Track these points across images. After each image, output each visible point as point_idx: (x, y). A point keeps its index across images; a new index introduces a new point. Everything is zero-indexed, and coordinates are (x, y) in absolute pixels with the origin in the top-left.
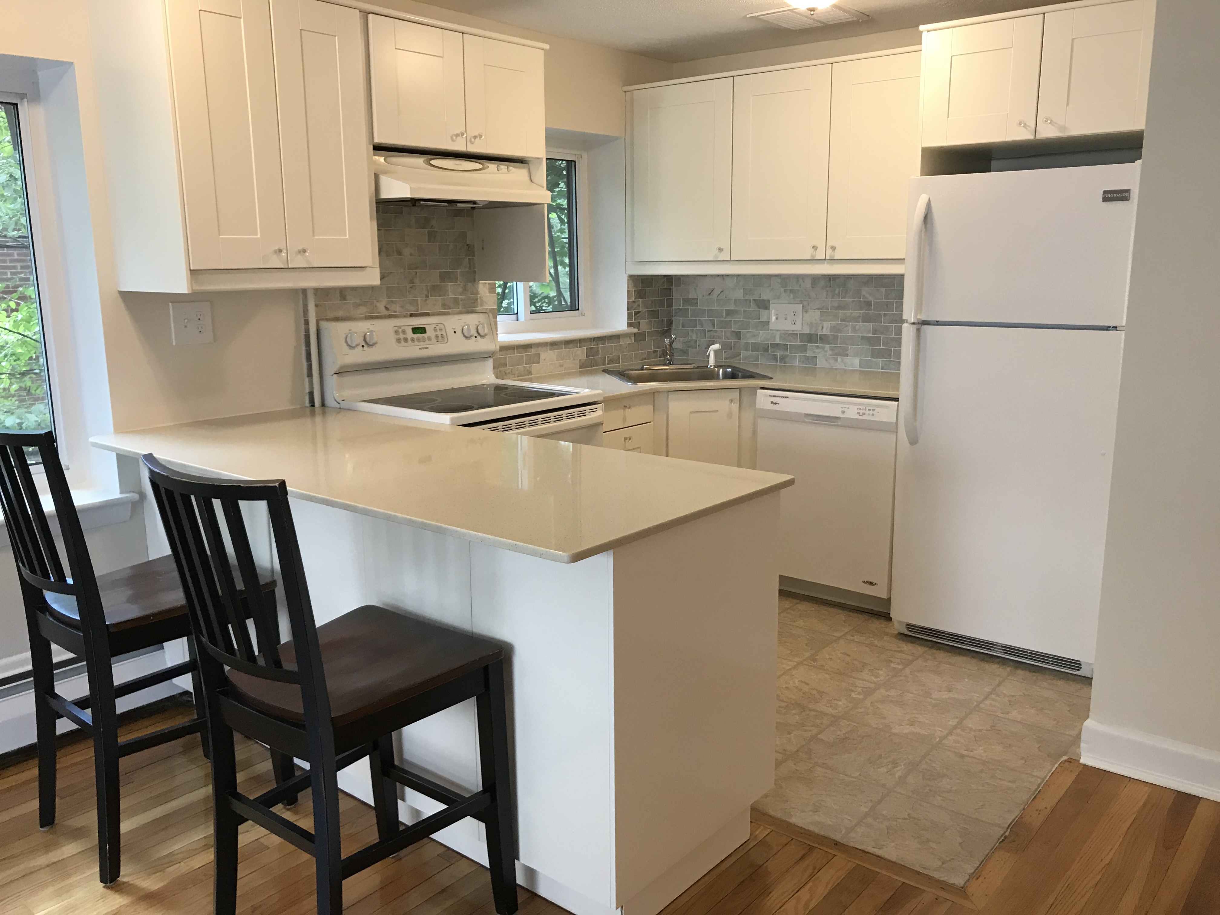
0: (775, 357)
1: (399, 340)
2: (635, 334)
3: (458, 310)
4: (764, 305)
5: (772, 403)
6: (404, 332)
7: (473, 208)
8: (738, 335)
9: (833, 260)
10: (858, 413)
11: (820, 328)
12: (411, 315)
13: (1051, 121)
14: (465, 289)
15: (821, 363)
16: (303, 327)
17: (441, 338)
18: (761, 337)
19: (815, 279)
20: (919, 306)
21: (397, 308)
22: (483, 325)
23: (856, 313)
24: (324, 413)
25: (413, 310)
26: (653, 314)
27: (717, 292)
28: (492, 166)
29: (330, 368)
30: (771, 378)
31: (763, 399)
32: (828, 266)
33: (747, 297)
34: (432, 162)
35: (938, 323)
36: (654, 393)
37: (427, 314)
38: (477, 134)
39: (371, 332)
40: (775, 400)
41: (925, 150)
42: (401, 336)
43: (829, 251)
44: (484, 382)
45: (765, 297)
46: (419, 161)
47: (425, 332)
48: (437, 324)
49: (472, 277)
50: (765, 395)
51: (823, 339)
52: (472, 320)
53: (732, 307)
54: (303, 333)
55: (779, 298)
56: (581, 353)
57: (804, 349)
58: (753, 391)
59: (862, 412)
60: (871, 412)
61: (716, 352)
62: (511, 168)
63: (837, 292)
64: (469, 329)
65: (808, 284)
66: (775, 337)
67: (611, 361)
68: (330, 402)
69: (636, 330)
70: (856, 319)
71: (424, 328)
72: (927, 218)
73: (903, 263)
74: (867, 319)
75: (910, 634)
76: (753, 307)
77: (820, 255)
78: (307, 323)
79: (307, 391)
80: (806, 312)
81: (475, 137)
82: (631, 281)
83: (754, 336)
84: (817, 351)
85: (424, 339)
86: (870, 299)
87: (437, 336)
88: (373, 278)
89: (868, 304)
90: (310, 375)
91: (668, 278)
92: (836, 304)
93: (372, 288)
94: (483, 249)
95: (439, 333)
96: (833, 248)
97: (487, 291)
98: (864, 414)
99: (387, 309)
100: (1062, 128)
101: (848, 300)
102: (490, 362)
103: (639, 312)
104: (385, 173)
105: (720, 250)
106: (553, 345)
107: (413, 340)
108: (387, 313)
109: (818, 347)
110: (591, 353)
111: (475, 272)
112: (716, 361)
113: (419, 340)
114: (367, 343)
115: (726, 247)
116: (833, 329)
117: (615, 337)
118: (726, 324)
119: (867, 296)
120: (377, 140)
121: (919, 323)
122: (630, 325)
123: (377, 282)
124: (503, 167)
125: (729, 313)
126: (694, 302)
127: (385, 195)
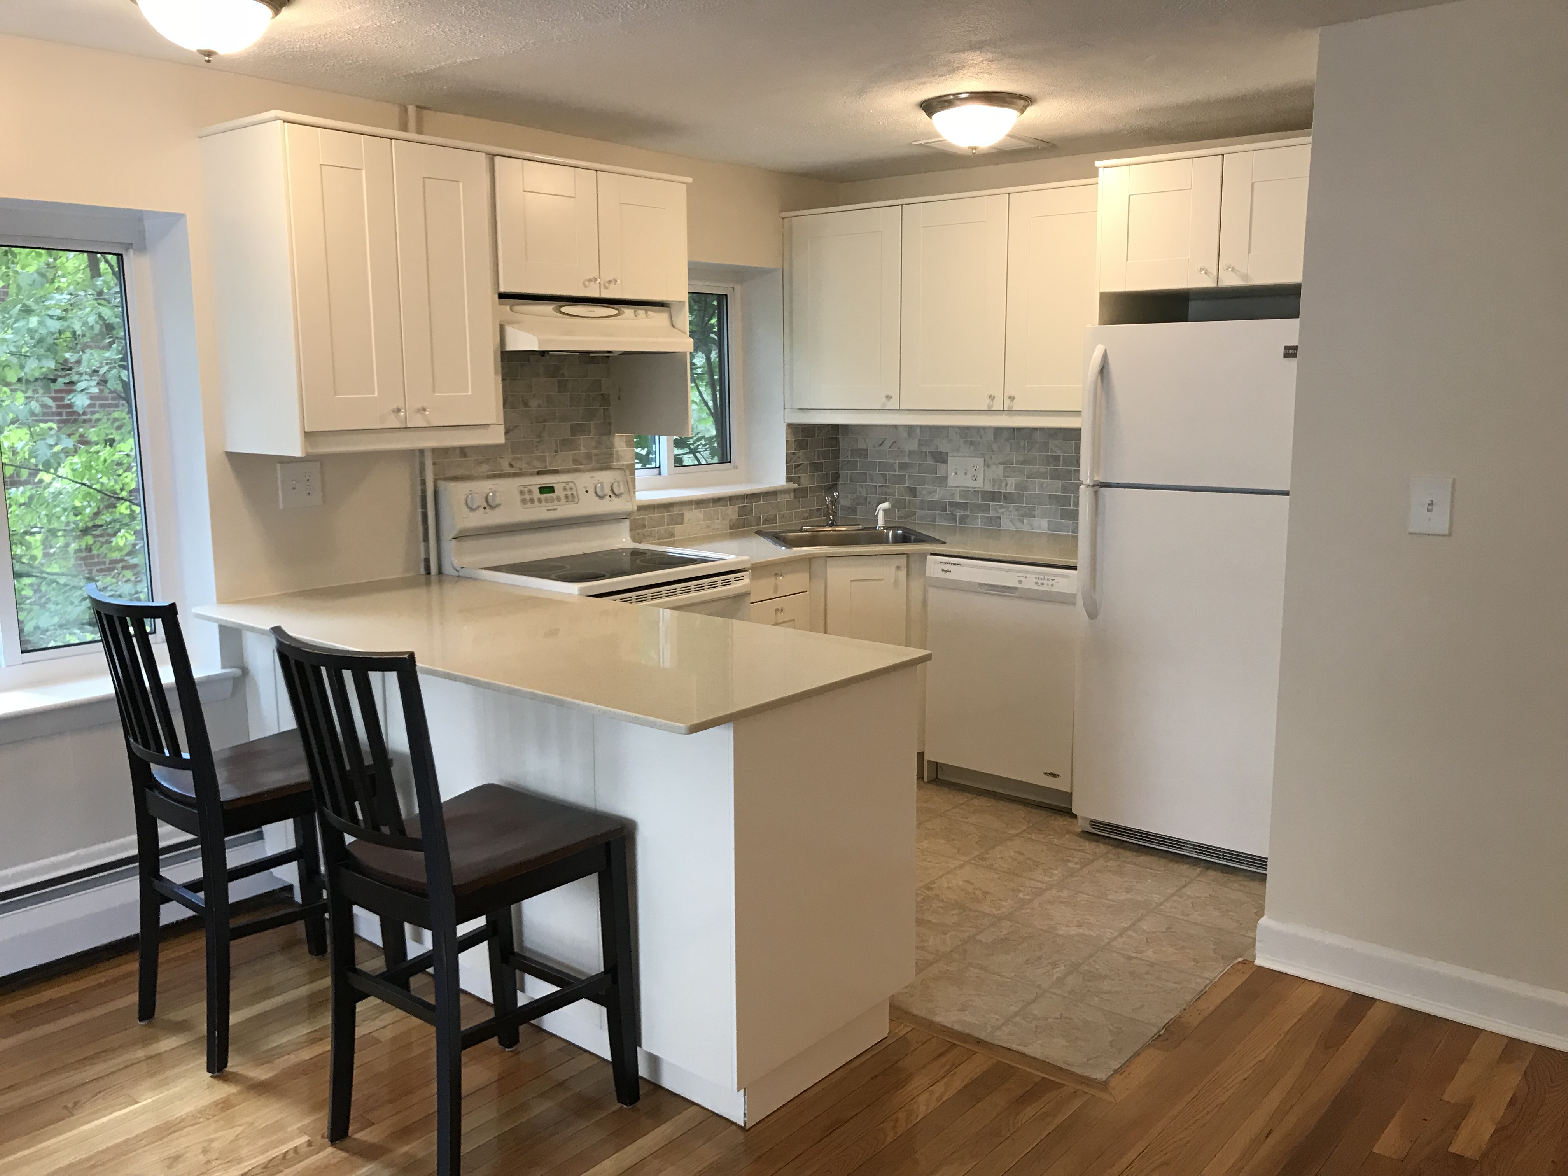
0: (954, 518)
1: (524, 501)
2: (795, 490)
3: (590, 466)
4: (941, 458)
5: (943, 570)
6: (530, 492)
7: (608, 357)
8: (912, 491)
9: (1011, 412)
10: (1037, 583)
11: (1004, 485)
12: (539, 473)
13: (1233, 269)
14: (599, 443)
15: (1006, 524)
16: (419, 488)
17: (571, 498)
18: (939, 495)
19: (998, 431)
20: (1096, 466)
21: (523, 465)
22: (619, 484)
23: (1043, 469)
24: (440, 582)
25: (539, 466)
26: (816, 467)
27: (888, 443)
28: (628, 311)
29: (448, 533)
30: (944, 543)
31: (934, 566)
32: (1007, 417)
33: (924, 449)
34: (563, 309)
35: (1119, 486)
36: (810, 559)
37: (556, 472)
38: (611, 279)
39: (494, 492)
40: (947, 567)
41: (1103, 296)
42: (527, 497)
43: (1007, 402)
44: (619, 546)
45: (942, 449)
46: (548, 308)
47: (553, 492)
48: (567, 483)
49: (607, 429)
50: (936, 562)
51: (1007, 497)
52: (606, 477)
53: (906, 460)
54: (419, 493)
55: (958, 451)
56: (732, 512)
57: (987, 508)
58: (923, 556)
59: (1039, 582)
60: (1051, 582)
61: (885, 511)
62: (649, 313)
63: (1022, 443)
64: (602, 487)
65: (991, 436)
66: (953, 495)
67: (767, 521)
68: (448, 569)
69: (796, 486)
70: (1043, 476)
71: (552, 487)
72: (1103, 370)
73: (1079, 416)
74: (1055, 476)
75: (1094, 831)
76: (929, 461)
77: (998, 406)
78: (423, 482)
79: (423, 556)
80: (988, 467)
81: (610, 282)
82: (789, 430)
83: (931, 493)
84: (1000, 511)
85: (552, 500)
86: (1059, 453)
87: (567, 496)
88: (497, 436)
89: (1057, 458)
90: (426, 539)
91: (834, 427)
92: (1021, 459)
93: (497, 446)
94: (619, 399)
95: (569, 493)
96: (1012, 398)
97: (624, 444)
98: (1042, 584)
99: (511, 466)
100: (1245, 277)
101: (1035, 453)
102: (627, 522)
103: (799, 465)
104: (512, 323)
105: (889, 397)
106: (700, 503)
107: (540, 501)
108: (512, 471)
109: (1002, 507)
110: (743, 512)
111: (610, 424)
112: (886, 521)
113: (547, 500)
114: (489, 505)
115: (895, 394)
116: (1018, 486)
117: (772, 494)
118: (901, 479)
119: (1055, 449)
120: (502, 289)
121: (1094, 485)
122: (789, 479)
123: (501, 439)
124: (641, 311)
125: (903, 466)
126: (863, 453)
127: (511, 347)
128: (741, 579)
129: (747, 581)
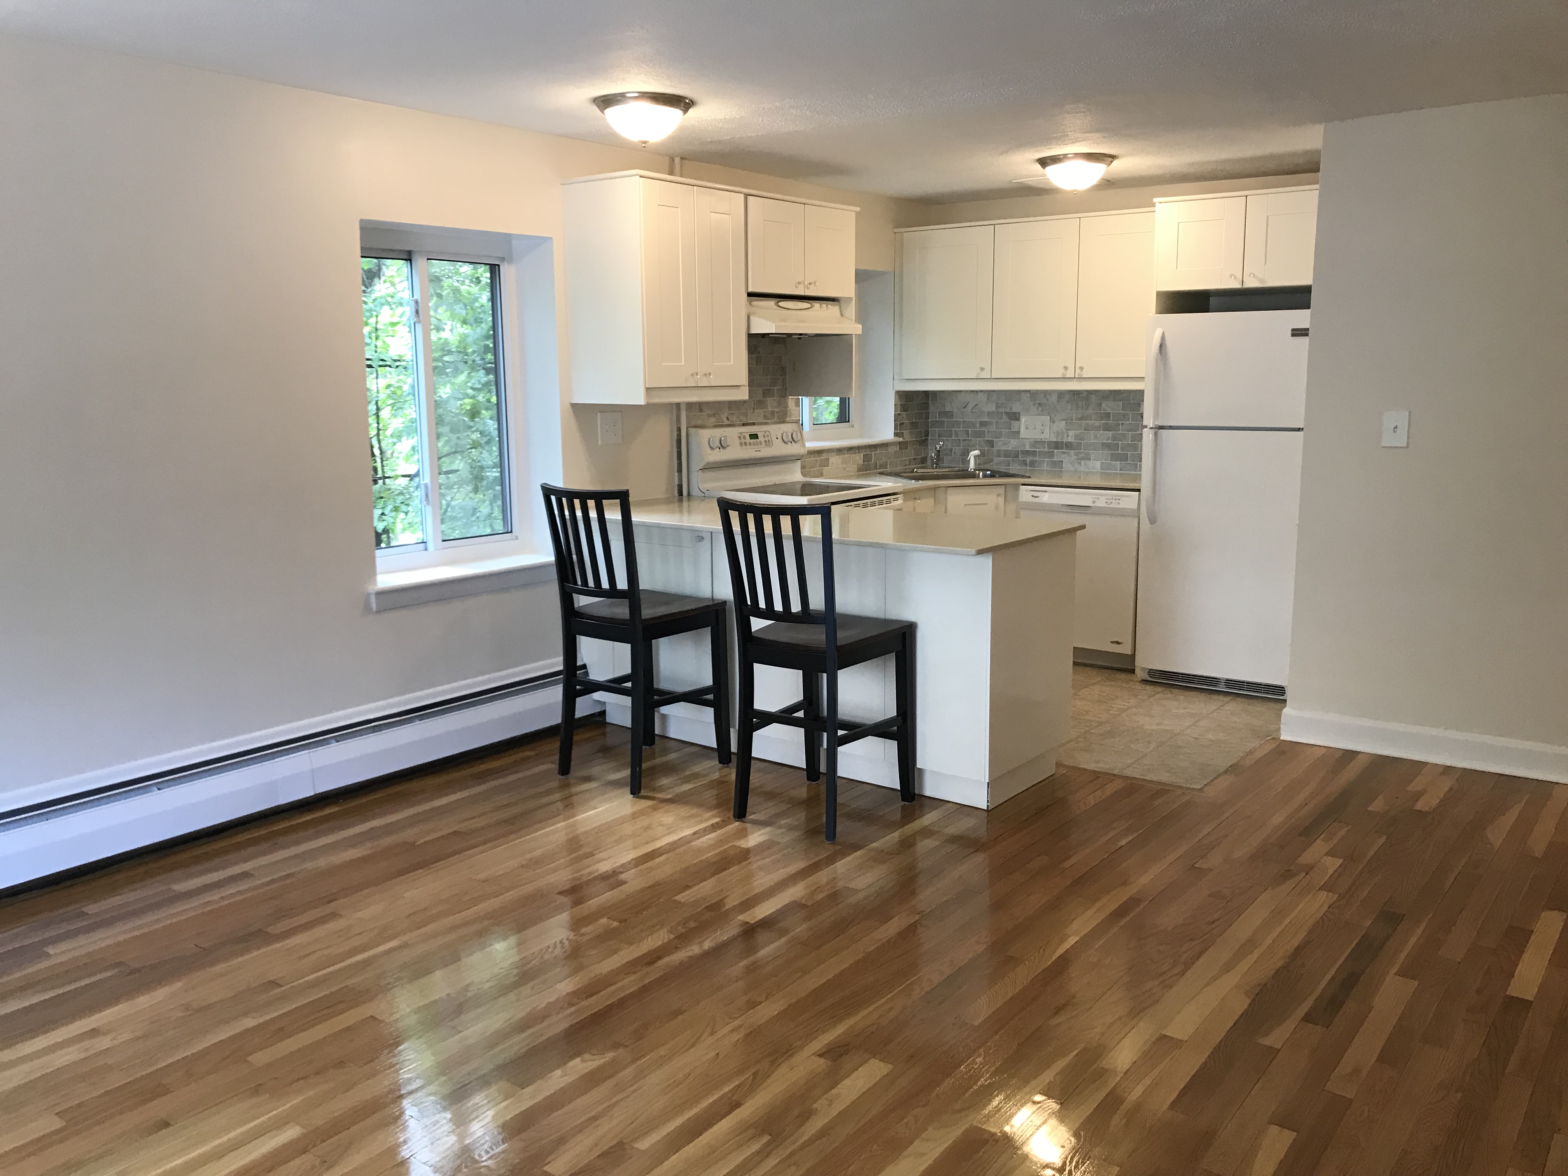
0: (1024, 463)
1: (741, 444)
2: (900, 443)
3: (773, 421)
4: (1016, 417)
5: (1033, 496)
6: (744, 437)
7: (800, 338)
8: (991, 443)
9: (1081, 379)
10: (1107, 502)
11: (1066, 436)
12: (744, 425)
13: (1254, 275)
14: (779, 404)
15: (1066, 466)
16: (675, 434)
17: (768, 443)
18: (1013, 444)
19: (1061, 394)
20: (1156, 416)
21: (734, 419)
22: (797, 433)
23: (1097, 423)
24: (689, 500)
25: (745, 420)
26: (914, 425)
27: (970, 407)
28: (817, 305)
29: (696, 465)
30: (1030, 477)
31: (1026, 494)
32: (1077, 383)
33: (1000, 410)
34: (780, 304)
35: (1171, 428)
36: (935, 488)
37: (753, 424)
38: (812, 281)
39: (726, 437)
40: (1035, 494)
41: (1158, 293)
42: (743, 441)
43: (1078, 371)
44: (795, 480)
45: (1014, 410)
46: (771, 303)
47: (757, 438)
48: (765, 432)
49: (784, 394)
50: (1027, 491)
51: (1069, 446)
52: (787, 428)
53: (986, 419)
54: (675, 437)
55: (1028, 410)
56: (859, 458)
57: (1051, 454)
58: (1016, 487)
59: (1109, 501)
60: (1118, 501)
61: (975, 457)
62: (829, 306)
63: (1080, 404)
64: (787, 436)
65: (1054, 398)
66: (1025, 444)
67: (881, 466)
68: (695, 492)
69: (901, 439)
70: (1098, 428)
71: (757, 435)
72: (1162, 346)
73: (1144, 381)
74: (1107, 428)
76: (1005, 418)
77: (1070, 374)
78: (679, 430)
79: (677, 482)
80: (1053, 422)
81: (810, 284)
82: (897, 397)
83: (1006, 444)
84: (1062, 456)
85: (757, 444)
86: (1110, 411)
87: (765, 441)
88: (743, 394)
89: (1108, 415)
90: (680, 470)
91: (926, 393)
92: (1079, 416)
94: (794, 370)
95: (767, 439)
96: (1081, 368)
97: (794, 404)
98: (1111, 503)
99: (728, 419)
100: (1261, 281)
101: (1090, 411)
102: (799, 463)
103: (903, 424)
104: (754, 313)
105: (982, 369)
106: (840, 451)
107: (750, 444)
108: (727, 422)
109: (1064, 453)
110: (867, 458)
111: (786, 389)
112: (975, 464)
113: (754, 444)
114: (722, 446)
115: (988, 368)
116: (1076, 436)
117: (884, 445)
118: (980, 434)
119: (1107, 408)
120: (750, 290)
121: (1155, 428)
122: (896, 435)
123: (746, 397)
124: (824, 305)
125: (983, 424)
126: (949, 414)
127: (753, 331)
128: (896, 499)
129: (900, 501)
